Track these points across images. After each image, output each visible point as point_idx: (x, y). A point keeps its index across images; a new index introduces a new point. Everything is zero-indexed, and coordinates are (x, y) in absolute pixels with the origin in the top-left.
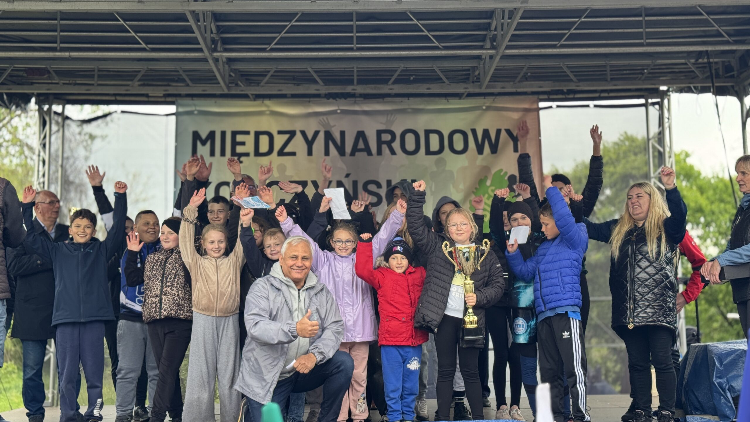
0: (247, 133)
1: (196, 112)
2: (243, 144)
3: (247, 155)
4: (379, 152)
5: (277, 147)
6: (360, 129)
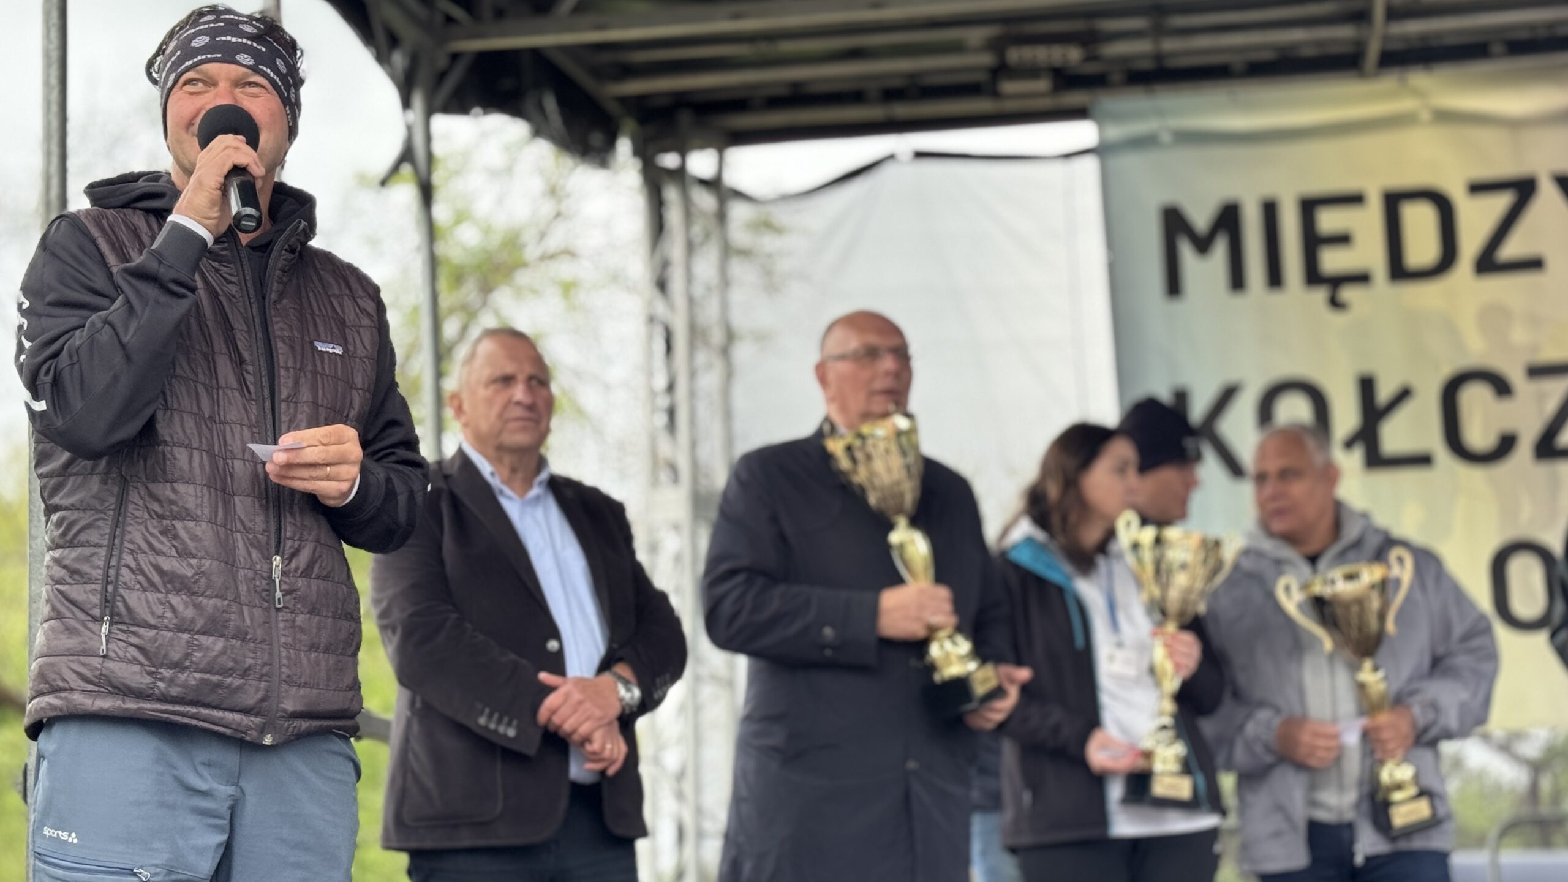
0: (1355, 199)
1: (1166, 138)
2: (1342, 239)
3: (1362, 278)
5: (1470, 243)
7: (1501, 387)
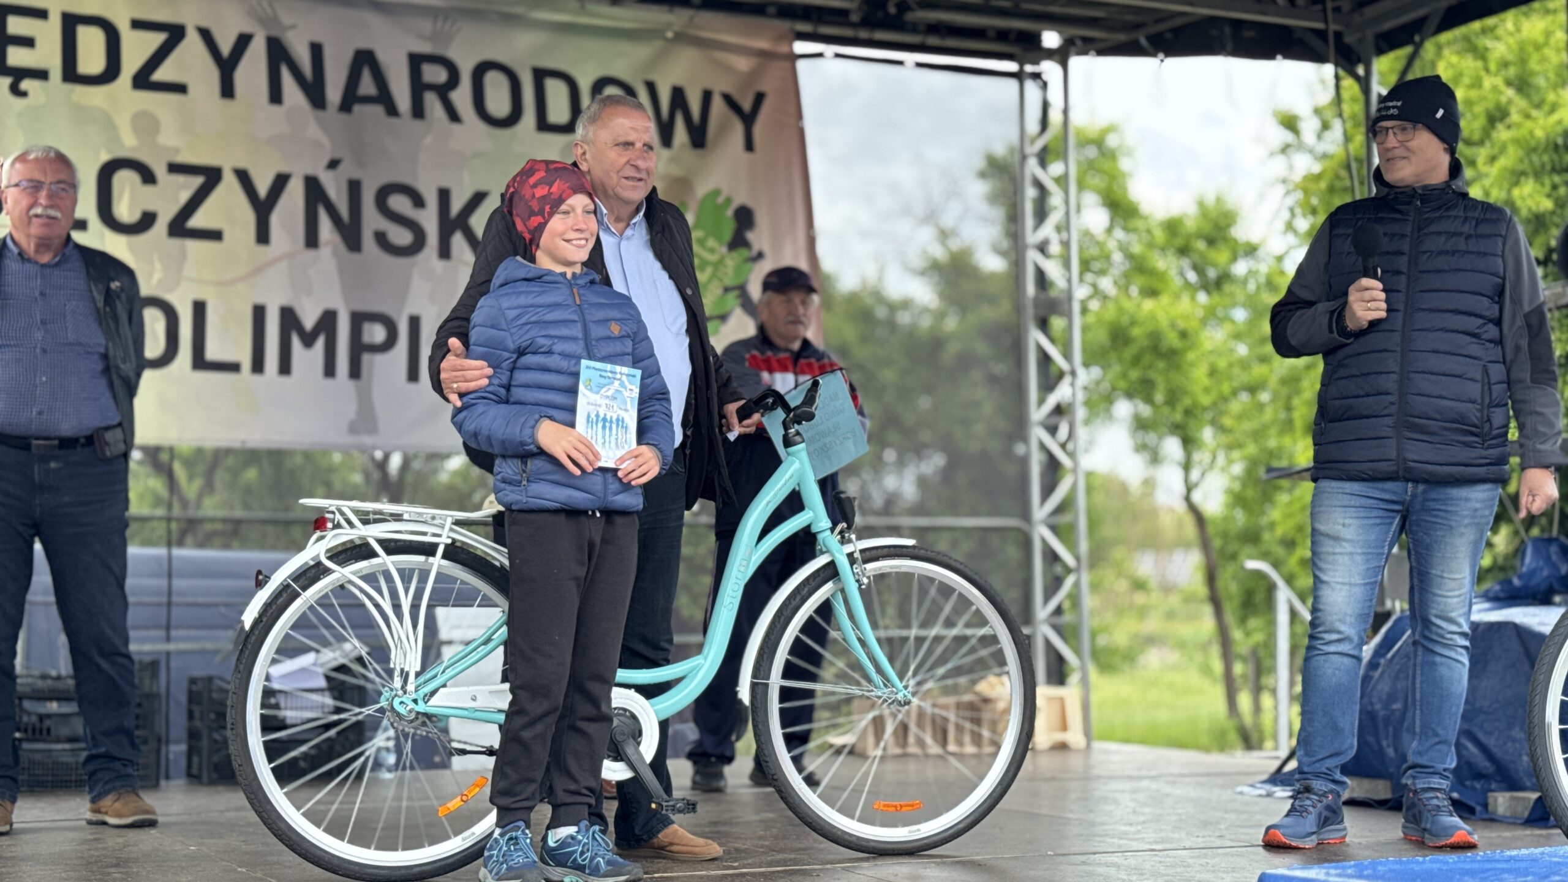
0: (41, 14)
2: (28, 42)
3: (41, 75)
4: (418, 111)
5: (131, 62)
6: (363, 45)
7: (148, 176)
